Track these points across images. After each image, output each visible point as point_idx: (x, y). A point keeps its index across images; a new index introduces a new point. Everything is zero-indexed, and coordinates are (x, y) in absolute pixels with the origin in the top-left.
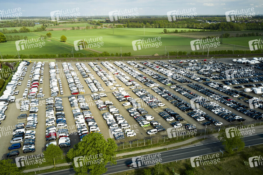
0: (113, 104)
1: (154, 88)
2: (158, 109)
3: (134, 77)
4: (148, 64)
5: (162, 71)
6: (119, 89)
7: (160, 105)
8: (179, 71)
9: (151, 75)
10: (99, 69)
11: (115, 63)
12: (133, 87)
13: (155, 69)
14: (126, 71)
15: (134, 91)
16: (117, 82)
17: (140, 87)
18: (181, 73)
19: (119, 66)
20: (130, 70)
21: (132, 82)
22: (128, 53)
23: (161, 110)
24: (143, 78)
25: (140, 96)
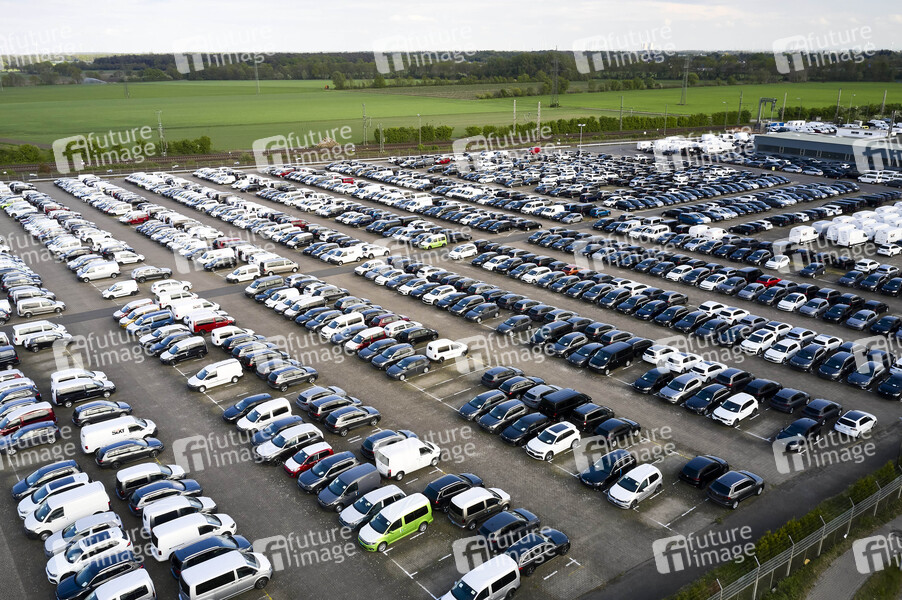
0: (110, 385)
1: (366, 266)
2: (433, 376)
3: (243, 224)
4: (298, 173)
5: (375, 194)
6: (156, 287)
7: (440, 351)
8: (456, 189)
9: (327, 214)
10: (41, 209)
11: (132, 180)
12: (244, 273)
13: (343, 190)
14: (193, 208)
15: (250, 290)
16: (141, 257)
17: (285, 267)
18: (467, 196)
19: (156, 190)
20: (217, 198)
21: (234, 248)
22: (196, 141)
23: (455, 381)
24: (288, 224)
25: (298, 315)
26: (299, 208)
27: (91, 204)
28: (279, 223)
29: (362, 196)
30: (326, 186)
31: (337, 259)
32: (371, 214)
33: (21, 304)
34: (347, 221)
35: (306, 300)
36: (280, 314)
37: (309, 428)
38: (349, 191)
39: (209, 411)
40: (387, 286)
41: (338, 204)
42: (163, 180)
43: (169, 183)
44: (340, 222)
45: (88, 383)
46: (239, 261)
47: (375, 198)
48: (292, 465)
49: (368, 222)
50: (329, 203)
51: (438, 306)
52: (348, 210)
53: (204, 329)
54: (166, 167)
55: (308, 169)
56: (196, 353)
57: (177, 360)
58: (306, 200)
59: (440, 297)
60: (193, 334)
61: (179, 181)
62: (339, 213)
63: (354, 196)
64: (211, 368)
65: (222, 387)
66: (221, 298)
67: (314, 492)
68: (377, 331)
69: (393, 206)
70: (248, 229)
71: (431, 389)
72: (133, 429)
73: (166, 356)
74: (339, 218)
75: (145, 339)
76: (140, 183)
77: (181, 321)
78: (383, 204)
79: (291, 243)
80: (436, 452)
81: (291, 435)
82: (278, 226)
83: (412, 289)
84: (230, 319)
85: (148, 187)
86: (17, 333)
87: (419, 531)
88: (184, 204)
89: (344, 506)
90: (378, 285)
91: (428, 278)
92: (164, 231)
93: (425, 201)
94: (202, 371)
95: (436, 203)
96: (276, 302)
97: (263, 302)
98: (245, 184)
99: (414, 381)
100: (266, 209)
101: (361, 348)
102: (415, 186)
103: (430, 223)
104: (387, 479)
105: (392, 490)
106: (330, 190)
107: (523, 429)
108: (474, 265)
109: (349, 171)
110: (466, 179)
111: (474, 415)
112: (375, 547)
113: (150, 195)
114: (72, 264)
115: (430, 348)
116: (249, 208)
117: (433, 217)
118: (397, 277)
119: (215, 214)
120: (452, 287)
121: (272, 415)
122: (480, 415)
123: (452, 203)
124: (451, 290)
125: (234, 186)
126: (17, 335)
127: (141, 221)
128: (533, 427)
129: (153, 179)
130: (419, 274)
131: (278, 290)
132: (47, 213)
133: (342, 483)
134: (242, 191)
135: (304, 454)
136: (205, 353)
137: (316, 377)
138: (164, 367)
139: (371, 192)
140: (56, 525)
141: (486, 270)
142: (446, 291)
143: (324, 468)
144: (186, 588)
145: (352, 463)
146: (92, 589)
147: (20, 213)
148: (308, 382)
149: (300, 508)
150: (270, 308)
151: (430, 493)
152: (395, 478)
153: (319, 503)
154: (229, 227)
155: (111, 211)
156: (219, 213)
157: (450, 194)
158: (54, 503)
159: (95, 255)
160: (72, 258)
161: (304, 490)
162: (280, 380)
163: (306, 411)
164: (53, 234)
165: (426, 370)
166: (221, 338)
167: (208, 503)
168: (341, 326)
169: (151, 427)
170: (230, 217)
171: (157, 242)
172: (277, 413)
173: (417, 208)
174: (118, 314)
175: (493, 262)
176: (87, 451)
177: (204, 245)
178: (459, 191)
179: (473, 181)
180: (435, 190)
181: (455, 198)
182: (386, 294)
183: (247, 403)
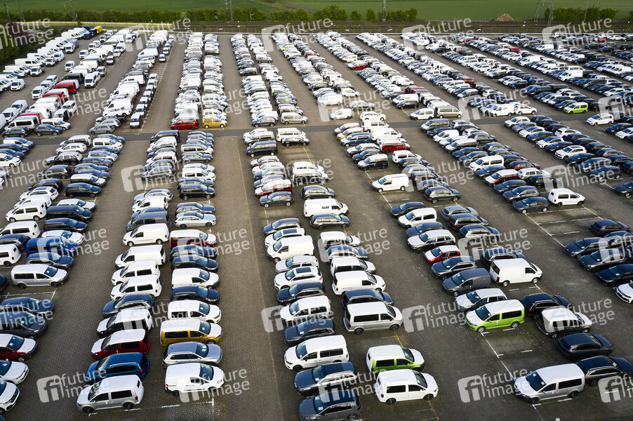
0: (325, 176)
1: (515, 121)
2: (550, 216)
3: (428, 77)
4: (476, 41)
5: (534, 63)
6: (363, 115)
7: (560, 197)
8: (607, 65)
9: (492, 75)
10: (303, 53)
11: (361, 38)
12: (423, 114)
13: (508, 57)
14: (397, 61)
15: (425, 127)
16: (358, 93)
17: (453, 113)
18: (616, 72)
19: (374, 47)
20: (414, 56)
21: (419, 95)
22: (407, 12)
23: (567, 223)
24: (462, 81)
25: (455, 150)
26: (472, 69)
27: (333, 53)
28: (455, 79)
29: (523, 63)
30: (496, 53)
31: (494, 112)
32: (528, 79)
33: (284, 115)
34: (507, 82)
35: (463, 140)
36: (442, 147)
37: (446, 233)
38: (514, 58)
39: (382, 206)
40: (528, 139)
41: (503, 68)
42: (380, 40)
43: (384, 42)
44: (501, 83)
45: (313, 173)
46: (422, 104)
47: (534, 66)
48: (430, 256)
49: (524, 86)
50: (496, 67)
51: (566, 161)
52: (510, 74)
53: (389, 149)
54: (384, 31)
55: (484, 39)
56: (381, 165)
57: (368, 168)
58: (478, 63)
59: (570, 154)
60: (381, 152)
61: (391, 41)
62: (502, 75)
63: (517, 64)
64: (388, 178)
65: (393, 192)
66: (404, 130)
67: (441, 278)
68: (512, 172)
69: (547, 74)
70: (431, 81)
71: (546, 225)
72: (334, 207)
73: (362, 163)
74: (501, 80)
75: (351, 150)
76: (365, 40)
77: (375, 142)
78: (540, 72)
79: (460, 95)
80: (539, 273)
81: (433, 235)
82: (453, 82)
83: (548, 144)
84: (407, 145)
85: (370, 44)
86: (279, 133)
87: (511, 327)
88: (391, 58)
89: (460, 293)
90: (521, 137)
91: (564, 137)
92: (375, 76)
93: (577, 73)
94: (383, 178)
95: (585, 75)
96: (441, 138)
97: (432, 137)
98: (435, 46)
99: (533, 216)
100: (447, 68)
101: (496, 183)
102: (571, 59)
103: (577, 92)
104: (495, 283)
105: (498, 292)
106: (499, 57)
107: (618, 274)
108: (608, 132)
109: (517, 42)
110: (618, 57)
111: (577, 253)
112: (476, 328)
113: (370, 49)
114: (316, 93)
115: (552, 194)
116: (435, 66)
117: (580, 87)
118: (538, 133)
119: (410, 67)
120: (584, 148)
121: (422, 218)
122: (582, 254)
123: (600, 77)
124: (582, 150)
125: (427, 48)
126: (279, 135)
127: (362, 68)
128: (627, 275)
129: (373, 38)
130: (557, 133)
131: (444, 130)
132: (306, 57)
133: (462, 277)
134: (433, 52)
135: (439, 250)
136: (387, 166)
137: (458, 198)
138: (359, 171)
139: (531, 61)
140: (283, 255)
141: (618, 138)
142: (577, 150)
143: (451, 263)
144: (349, 316)
145: (472, 265)
146: (296, 300)
147: (291, 55)
148: (452, 200)
149: (429, 287)
150: (436, 142)
151: (526, 302)
152: (502, 284)
153: (443, 287)
154: (419, 79)
155: (344, 59)
156: (413, 67)
157: (600, 69)
158: (285, 242)
159: (330, 89)
160: (316, 89)
161: (435, 275)
162: (433, 195)
163: (447, 221)
164: (307, 71)
165: (545, 210)
166: (399, 157)
167: (371, 267)
168: (485, 164)
169: (345, 209)
170: (421, 71)
171: (369, 84)
172: (426, 218)
173: (568, 78)
174: (337, 130)
175: (626, 132)
176: (306, 215)
177: (398, 89)
178: (609, 67)
179: (625, 59)
180: (588, 64)
181: (604, 72)
182: (526, 145)
183: (408, 206)
